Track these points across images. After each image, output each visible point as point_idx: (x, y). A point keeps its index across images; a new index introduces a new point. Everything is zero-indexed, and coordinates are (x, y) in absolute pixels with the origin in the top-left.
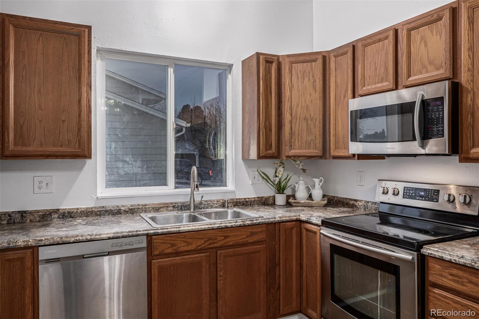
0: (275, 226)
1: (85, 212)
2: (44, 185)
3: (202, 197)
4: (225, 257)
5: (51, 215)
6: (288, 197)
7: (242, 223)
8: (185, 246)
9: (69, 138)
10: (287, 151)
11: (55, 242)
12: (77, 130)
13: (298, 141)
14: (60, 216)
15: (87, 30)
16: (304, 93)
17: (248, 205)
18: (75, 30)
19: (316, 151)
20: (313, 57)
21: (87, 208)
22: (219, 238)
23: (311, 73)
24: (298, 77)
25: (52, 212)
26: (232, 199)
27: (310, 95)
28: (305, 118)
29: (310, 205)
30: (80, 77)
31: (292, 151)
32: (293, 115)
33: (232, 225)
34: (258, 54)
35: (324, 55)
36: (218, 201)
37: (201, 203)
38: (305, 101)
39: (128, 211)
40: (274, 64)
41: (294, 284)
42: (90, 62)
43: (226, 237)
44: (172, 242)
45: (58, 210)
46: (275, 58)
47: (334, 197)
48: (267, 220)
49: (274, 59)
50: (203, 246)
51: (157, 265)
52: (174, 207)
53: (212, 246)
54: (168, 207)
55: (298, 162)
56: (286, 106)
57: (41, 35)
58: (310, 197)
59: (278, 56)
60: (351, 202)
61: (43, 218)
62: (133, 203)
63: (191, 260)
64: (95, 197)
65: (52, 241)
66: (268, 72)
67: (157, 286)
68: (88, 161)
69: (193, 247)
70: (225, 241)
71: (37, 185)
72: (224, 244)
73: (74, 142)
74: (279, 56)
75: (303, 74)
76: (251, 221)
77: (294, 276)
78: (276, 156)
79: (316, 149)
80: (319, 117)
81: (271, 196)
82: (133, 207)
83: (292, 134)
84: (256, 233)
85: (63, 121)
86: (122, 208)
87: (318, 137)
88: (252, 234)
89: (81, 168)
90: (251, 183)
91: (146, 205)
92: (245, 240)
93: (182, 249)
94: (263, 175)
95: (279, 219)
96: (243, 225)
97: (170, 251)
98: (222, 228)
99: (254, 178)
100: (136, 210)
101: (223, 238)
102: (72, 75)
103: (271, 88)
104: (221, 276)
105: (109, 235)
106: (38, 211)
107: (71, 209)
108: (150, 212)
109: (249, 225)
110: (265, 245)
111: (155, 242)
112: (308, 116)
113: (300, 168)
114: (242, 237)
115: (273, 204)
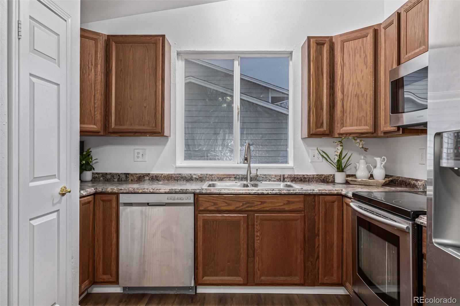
0: (314, 199)
1: (167, 177)
2: (140, 155)
3: (257, 170)
4: (262, 220)
5: (144, 178)
6: (348, 176)
7: (278, 192)
8: (225, 206)
9: (149, 119)
10: (340, 129)
11: (129, 191)
12: (154, 113)
13: (350, 118)
14: (150, 179)
15: (161, 38)
16: (355, 70)
17: (306, 181)
19: (367, 127)
20: (364, 33)
21: (169, 174)
22: (256, 203)
23: (362, 49)
24: (350, 55)
25: (145, 175)
26: (290, 175)
27: (362, 71)
28: (356, 95)
29: (368, 184)
30: (156, 74)
31: (344, 128)
32: (345, 93)
33: (268, 193)
34: (309, 38)
35: (376, 28)
36: (276, 176)
37: (257, 175)
38: (356, 78)
39: (198, 179)
40: (325, 45)
41: (335, 256)
42: (163, 62)
43: (263, 203)
45: (149, 174)
46: (328, 40)
47: (399, 177)
48: (304, 191)
49: (325, 41)
50: (241, 208)
51: (202, 218)
52: (235, 178)
53: (250, 209)
54: (230, 178)
55: (358, 141)
56: (338, 85)
57: (131, 46)
58: (371, 176)
59: (331, 38)
60: (413, 182)
61: (139, 179)
62: (202, 173)
63: (230, 218)
64: (175, 166)
65: (127, 191)
66: (319, 53)
67: (202, 235)
69: (232, 208)
70: (262, 206)
71: (136, 155)
72: (261, 208)
73: (152, 123)
74: (332, 36)
75: (355, 52)
76: (288, 190)
77: (335, 249)
78: (329, 133)
79: (366, 125)
80: (370, 93)
81: (331, 175)
82: (202, 176)
83: (343, 112)
84: (293, 203)
85: (145, 107)
86: (194, 176)
87: (368, 113)
88: (289, 203)
89: (165, 144)
90: (310, 161)
91: (212, 175)
92: (282, 207)
93: (223, 208)
94: (323, 154)
95: (318, 191)
96: (279, 194)
97: (212, 208)
98: (258, 194)
99: (314, 156)
100: (204, 178)
101: (260, 203)
102: (151, 73)
103: (322, 69)
104: (257, 236)
106: (136, 174)
107: (157, 174)
108: (215, 180)
109: (285, 194)
110: (304, 215)
111: (200, 199)
112: (359, 92)
113: (361, 146)
114: (279, 204)
115: (333, 182)
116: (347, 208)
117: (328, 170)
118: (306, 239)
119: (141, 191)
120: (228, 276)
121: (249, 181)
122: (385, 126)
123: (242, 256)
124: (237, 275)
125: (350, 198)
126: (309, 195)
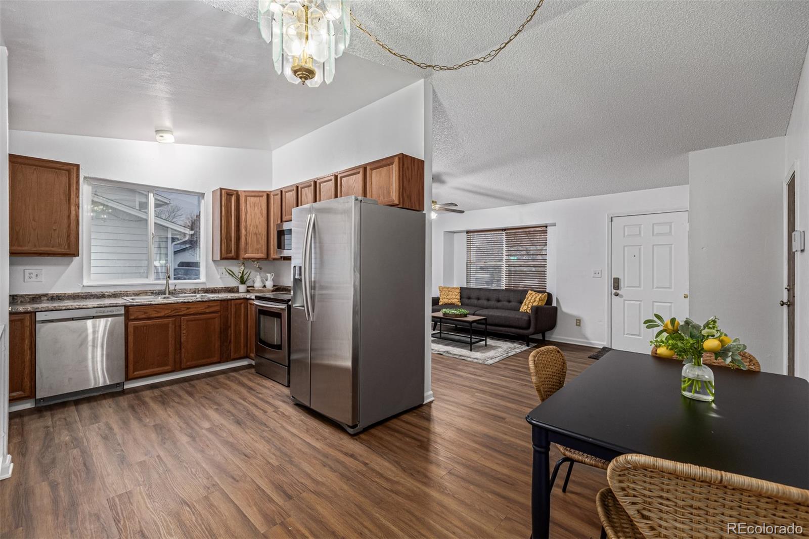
0: (228, 302)
1: (72, 296)
2: (33, 276)
3: (175, 285)
4: (188, 321)
5: (40, 298)
6: (248, 287)
7: (201, 299)
8: (155, 313)
9: (59, 242)
10: (243, 255)
11: (49, 309)
12: (66, 236)
13: (251, 248)
14: (50, 298)
15: (75, 168)
16: (254, 217)
17: (217, 292)
18: (65, 167)
20: (261, 194)
21: (74, 293)
22: (183, 309)
23: (259, 204)
24: (251, 206)
25: (42, 296)
26: (204, 288)
27: (259, 218)
28: (255, 233)
29: (263, 290)
30: (69, 200)
31: (247, 255)
32: (247, 231)
34: (221, 189)
35: (268, 193)
36: (190, 289)
37: (175, 290)
38: (255, 222)
39: (111, 296)
40: (233, 196)
41: (242, 339)
42: (78, 189)
43: (188, 308)
44: (145, 311)
45: (47, 294)
46: (235, 192)
48: (221, 298)
49: (233, 193)
50: (170, 314)
51: (133, 325)
52: (152, 293)
53: (177, 314)
54: (147, 293)
55: (256, 263)
56: (243, 225)
57: (35, 169)
58: (265, 286)
59: (237, 191)
61: (33, 300)
62: (115, 290)
63: (160, 323)
64: (82, 286)
65: (47, 309)
66: (229, 201)
67: (132, 339)
68: (76, 259)
69: (162, 314)
70: (188, 311)
71: (27, 275)
73: (64, 245)
75: (254, 204)
76: (208, 298)
77: (242, 336)
78: (236, 257)
79: (262, 253)
80: (265, 233)
81: (236, 286)
83: (246, 243)
84: (211, 306)
85: (55, 230)
86: (106, 293)
87: (263, 246)
88: (209, 307)
89: (69, 264)
90: (219, 277)
91: (128, 291)
92: (204, 310)
93: (153, 316)
94: (230, 272)
95: (230, 297)
97: (143, 316)
98: (185, 302)
99: (222, 274)
100: (118, 295)
101: (186, 309)
102: (62, 199)
103: (231, 212)
104: (184, 334)
105: (93, 306)
106: (28, 295)
107: (59, 294)
108: (131, 296)
109: (206, 301)
110: (220, 314)
111: (131, 310)
112: (257, 232)
113: (257, 266)
114: (201, 308)
115: (238, 292)
116: (250, 307)
117: (233, 283)
118: (222, 330)
119: (64, 308)
120: (157, 367)
121: (167, 295)
122: (273, 255)
123: (170, 350)
124: (166, 365)
125: (253, 300)
126: (224, 300)
